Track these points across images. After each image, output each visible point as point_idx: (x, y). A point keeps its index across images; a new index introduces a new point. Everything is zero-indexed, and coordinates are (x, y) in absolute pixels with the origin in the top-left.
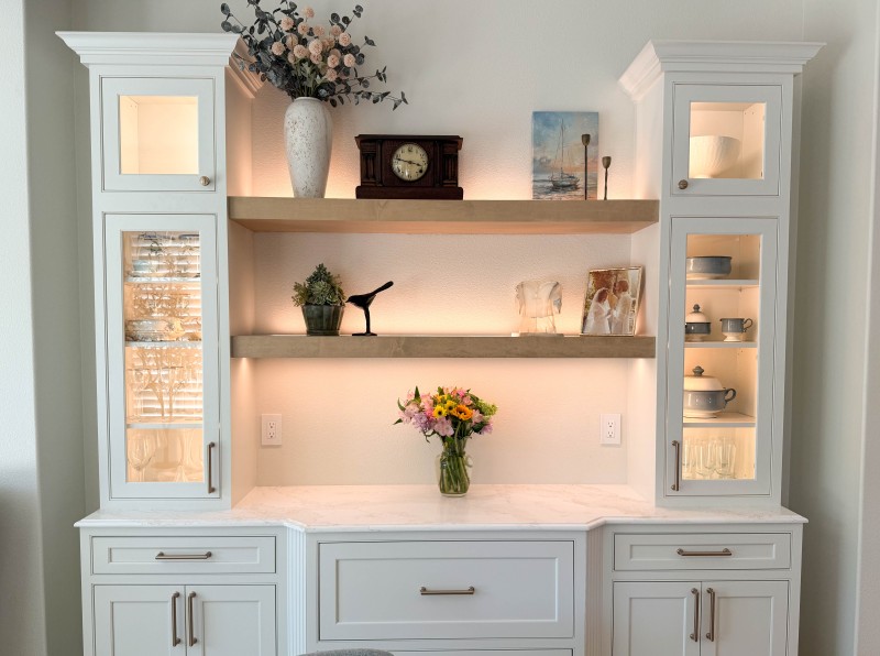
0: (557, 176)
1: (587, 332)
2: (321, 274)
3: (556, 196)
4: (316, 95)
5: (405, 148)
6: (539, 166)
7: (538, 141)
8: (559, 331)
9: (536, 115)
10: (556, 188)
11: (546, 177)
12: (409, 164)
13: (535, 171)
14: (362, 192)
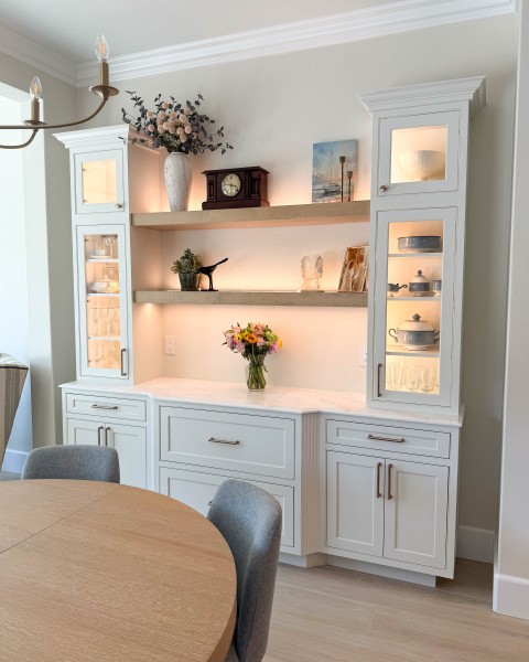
0: (327, 186)
1: (342, 289)
2: (188, 255)
3: (326, 200)
4: (180, 150)
5: (229, 177)
6: (316, 180)
7: (316, 163)
8: (322, 289)
9: (315, 146)
10: (327, 193)
11: (320, 187)
12: (230, 187)
13: (314, 184)
14: (206, 206)
